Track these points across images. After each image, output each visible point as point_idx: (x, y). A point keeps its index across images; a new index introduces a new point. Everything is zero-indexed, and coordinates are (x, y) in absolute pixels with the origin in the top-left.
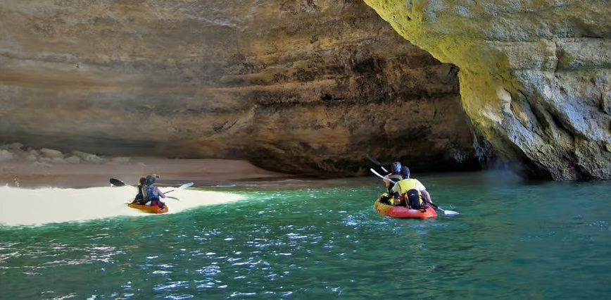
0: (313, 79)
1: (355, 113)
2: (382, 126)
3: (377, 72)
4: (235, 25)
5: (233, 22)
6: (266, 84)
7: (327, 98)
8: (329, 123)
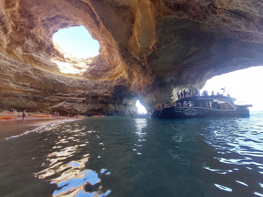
0: (81, 97)
1: (89, 105)
2: (94, 108)
3: (96, 98)
4: (65, 83)
5: (65, 82)
6: (68, 97)
7: (83, 101)
8: (83, 107)
